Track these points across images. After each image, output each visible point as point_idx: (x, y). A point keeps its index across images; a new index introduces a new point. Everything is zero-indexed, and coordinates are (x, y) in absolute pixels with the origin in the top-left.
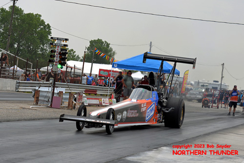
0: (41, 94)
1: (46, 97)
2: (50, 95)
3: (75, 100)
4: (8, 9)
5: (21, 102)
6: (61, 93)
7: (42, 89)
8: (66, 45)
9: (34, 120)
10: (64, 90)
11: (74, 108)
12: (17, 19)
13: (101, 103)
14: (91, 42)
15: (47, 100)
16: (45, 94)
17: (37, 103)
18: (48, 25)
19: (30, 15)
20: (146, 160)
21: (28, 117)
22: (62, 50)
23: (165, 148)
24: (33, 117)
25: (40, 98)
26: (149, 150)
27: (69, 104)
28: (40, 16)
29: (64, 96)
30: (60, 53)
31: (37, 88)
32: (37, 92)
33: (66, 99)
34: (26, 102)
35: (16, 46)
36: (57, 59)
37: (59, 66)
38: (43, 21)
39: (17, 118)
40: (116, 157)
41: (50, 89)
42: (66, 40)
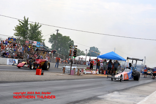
0: (66, 69)
1: (68, 70)
2: (70, 69)
3: (80, 71)
4: (56, 34)
5: (57, 72)
6: (74, 68)
7: (66, 67)
8: (76, 48)
9: (61, 80)
10: (76, 67)
11: (80, 75)
12: (60, 38)
13: (92, 73)
14: (91, 48)
15: (68, 71)
16: (68, 69)
17: (64, 73)
18: (73, 41)
19: (65, 37)
20: (106, 97)
21: (59, 79)
22: (75, 50)
23: (116, 92)
24: (61, 79)
25: (65, 71)
26: (109, 93)
27: (78, 73)
28: (69, 37)
29: (76, 70)
30: (74, 52)
31: (64, 67)
32: (64, 68)
33: (76, 71)
34: (60, 73)
35: (59, 49)
36: (73, 54)
37: (74, 57)
38: (70, 39)
39: (54, 79)
40: (93, 96)
41: (70, 67)
42: (77, 46)
